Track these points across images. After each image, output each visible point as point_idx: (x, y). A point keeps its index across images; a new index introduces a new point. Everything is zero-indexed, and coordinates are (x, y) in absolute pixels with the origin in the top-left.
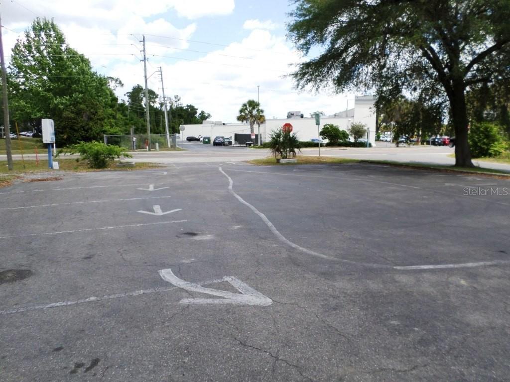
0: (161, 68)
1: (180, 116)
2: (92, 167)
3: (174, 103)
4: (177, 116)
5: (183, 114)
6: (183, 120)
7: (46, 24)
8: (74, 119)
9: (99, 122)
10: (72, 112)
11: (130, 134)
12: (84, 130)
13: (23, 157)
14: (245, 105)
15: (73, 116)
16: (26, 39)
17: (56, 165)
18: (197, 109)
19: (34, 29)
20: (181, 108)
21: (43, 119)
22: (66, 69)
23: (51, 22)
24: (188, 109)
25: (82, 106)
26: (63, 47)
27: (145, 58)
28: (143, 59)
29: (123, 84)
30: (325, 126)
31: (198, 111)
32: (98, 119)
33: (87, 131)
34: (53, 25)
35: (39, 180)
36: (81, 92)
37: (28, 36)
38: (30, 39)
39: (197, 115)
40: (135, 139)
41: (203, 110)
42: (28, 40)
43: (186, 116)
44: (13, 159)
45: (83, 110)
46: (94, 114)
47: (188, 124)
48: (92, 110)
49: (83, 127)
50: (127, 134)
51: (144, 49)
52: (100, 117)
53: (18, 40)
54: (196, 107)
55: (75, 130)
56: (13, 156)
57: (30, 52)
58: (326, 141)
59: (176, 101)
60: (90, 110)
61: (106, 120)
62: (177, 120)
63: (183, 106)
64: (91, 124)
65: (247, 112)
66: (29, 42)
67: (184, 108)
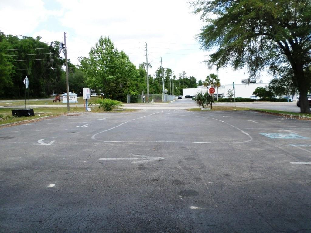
0: (161, 58)
1: (186, 83)
2: (105, 111)
3: (182, 76)
4: (184, 83)
5: (187, 82)
6: (187, 86)
7: (105, 39)
8: (115, 87)
9: (127, 88)
10: (115, 83)
11: (142, 94)
12: (120, 92)
13: (76, 106)
14: (208, 77)
15: (115, 85)
16: (96, 47)
17: (89, 109)
18: (196, 79)
19: (100, 42)
20: (187, 79)
21: (83, 88)
22: (113, 61)
23: (108, 38)
24: (190, 79)
25: (120, 80)
26: (113, 50)
27: (147, 55)
28: (146, 55)
29: (152, 67)
30: (257, 88)
31: (196, 80)
32: (127, 87)
33: (121, 93)
34: (109, 40)
35: (71, 115)
36: (120, 73)
37: (97, 45)
38: (98, 47)
39: (197, 82)
40: (144, 97)
41: (201, 80)
42: (97, 47)
43: (189, 83)
44: (70, 107)
45: (120, 82)
46: (125, 84)
47: (190, 88)
48: (124, 82)
49: (119, 91)
50: (140, 94)
51: (146, 49)
52: (128, 86)
53: (92, 48)
54: (195, 78)
55: (116, 92)
56: (70, 105)
57: (97, 53)
58: (258, 98)
59: (183, 75)
60: (123, 82)
61: (131, 87)
62: (183, 86)
63: (188, 77)
64: (123, 89)
65: (209, 81)
66: (97, 49)
67: (189, 79)
